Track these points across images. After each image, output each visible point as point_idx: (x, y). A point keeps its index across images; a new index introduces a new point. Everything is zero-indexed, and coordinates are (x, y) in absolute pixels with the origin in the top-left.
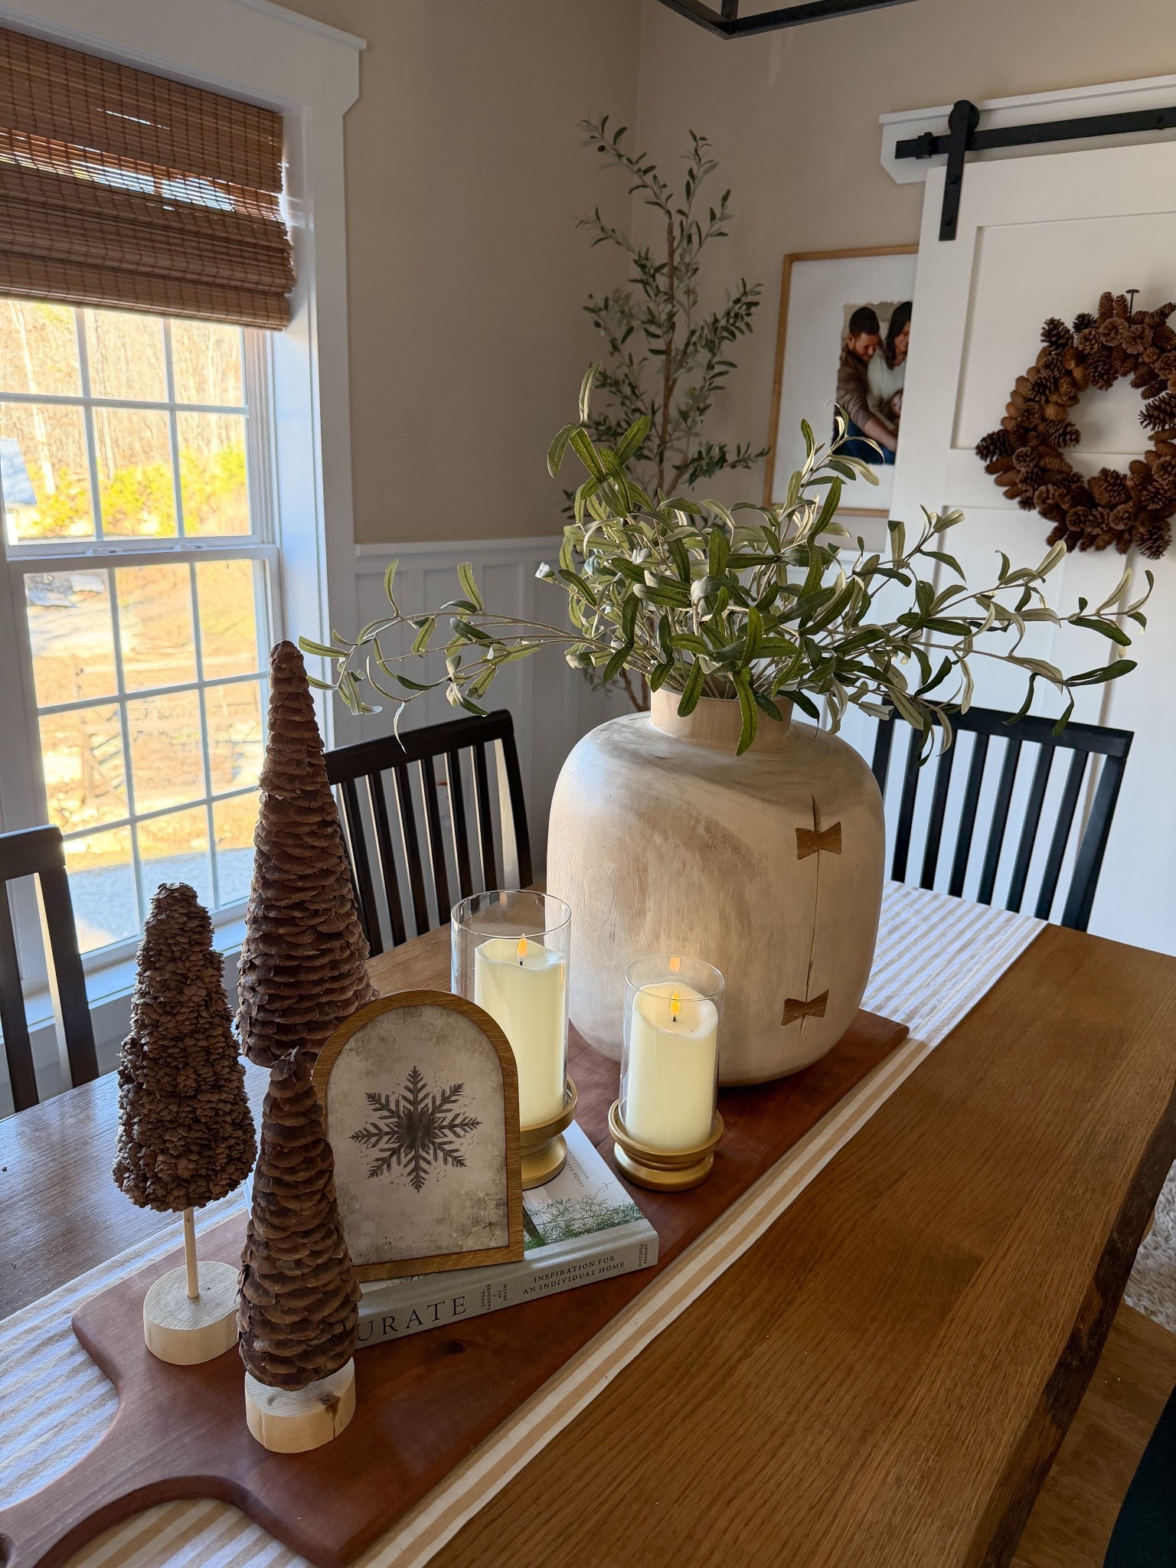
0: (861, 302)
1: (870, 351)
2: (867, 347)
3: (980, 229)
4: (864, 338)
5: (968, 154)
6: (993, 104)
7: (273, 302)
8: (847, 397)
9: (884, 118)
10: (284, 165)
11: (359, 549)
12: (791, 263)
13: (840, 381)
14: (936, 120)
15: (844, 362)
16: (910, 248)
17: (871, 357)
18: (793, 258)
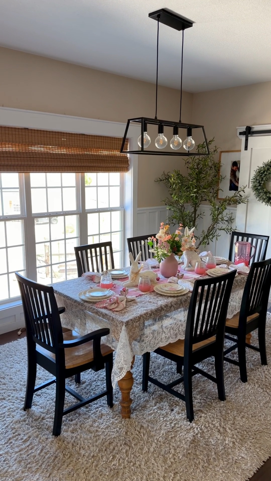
0: (234, 160)
1: (236, 170)
2: (235, 169)
3: (252, 148)
4: (235, 167)
5: (249, 135)
6: (253, 126)
7: (125, 169)
8: (232, 178)
9: (237, 128)
10: (128, 146)
11: (138, 209)
12: (221, 153)
13: (231, 175)
14: (243, 129)
15: (231, 172)
16: (240, 151)
17: (236, 171)
18: (222, 152)
